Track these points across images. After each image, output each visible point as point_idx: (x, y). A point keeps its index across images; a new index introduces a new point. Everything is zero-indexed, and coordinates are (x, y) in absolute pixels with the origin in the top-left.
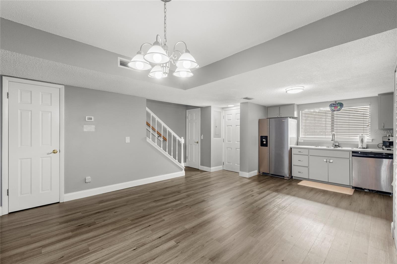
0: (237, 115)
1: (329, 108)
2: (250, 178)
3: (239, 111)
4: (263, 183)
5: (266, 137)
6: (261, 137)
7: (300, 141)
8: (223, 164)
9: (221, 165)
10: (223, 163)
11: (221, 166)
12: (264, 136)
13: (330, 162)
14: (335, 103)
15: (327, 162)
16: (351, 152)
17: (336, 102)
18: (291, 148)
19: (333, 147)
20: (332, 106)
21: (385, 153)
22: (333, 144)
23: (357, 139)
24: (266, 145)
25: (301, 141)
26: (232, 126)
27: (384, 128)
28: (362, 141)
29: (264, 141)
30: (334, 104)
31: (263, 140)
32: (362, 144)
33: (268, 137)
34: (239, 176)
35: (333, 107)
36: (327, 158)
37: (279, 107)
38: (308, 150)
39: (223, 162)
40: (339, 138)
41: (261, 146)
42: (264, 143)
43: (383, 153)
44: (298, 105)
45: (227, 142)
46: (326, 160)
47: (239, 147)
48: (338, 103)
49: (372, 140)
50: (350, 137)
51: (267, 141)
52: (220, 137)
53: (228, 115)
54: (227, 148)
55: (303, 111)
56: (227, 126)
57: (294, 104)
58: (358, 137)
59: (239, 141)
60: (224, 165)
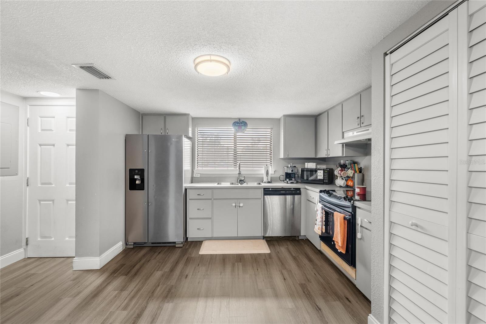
0: (70, 119)
1: (232, 128)
2: (102, 270)
3: (73, 111)
4: (136, 274)
5: (141, 172)
6: (131, 171)
7: (195, 175)
8: (27, 244)
9: (20, 247)
10: (27, 241)
11: (22, 250)
12: (137, 169)
13: (240, 206)
14: (238, 121)
15: (236, 207)
16: (263, 189)
17: (239, 119)
18: (186, 189)
19: (237, 182)
20: (235, 124)
21: (293, 188)
22: (238, 179)
23: (263, 171)
24: (141, 187)
25: (197, 176)
26: (54, 145)
27: (288, 157)
28: (267, 173)
29: (136, 180)
30: (237, 123)
31: (136, 177)
32: (268, 177)
33: (145, 170)
34: (74, 269)
35: (237, 127)
36: (236, 200)
37: (165, 116)
38: (210, 191)
39: (27, 239)
40: (245, 171)
41: (130, 189)
42: (137, 182)
43: (291, 188)
44: (193, 119)
45: (39, 185)
46: (235, 204)
47: (74, 196)
48: (243, 121)
49: (274, 171)
50: (254, 168)
51: (142, 180)
52: (17, 174)
53: (42, 119)
54: (40, 201)
55: (199, 129)
56: (40, 145)
57: (188, 115)
58: (263, 168)
59: (75, 182)
60: (29, 246)
